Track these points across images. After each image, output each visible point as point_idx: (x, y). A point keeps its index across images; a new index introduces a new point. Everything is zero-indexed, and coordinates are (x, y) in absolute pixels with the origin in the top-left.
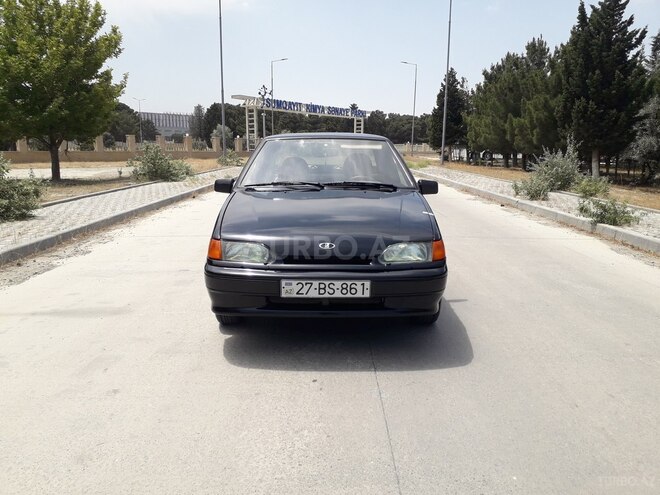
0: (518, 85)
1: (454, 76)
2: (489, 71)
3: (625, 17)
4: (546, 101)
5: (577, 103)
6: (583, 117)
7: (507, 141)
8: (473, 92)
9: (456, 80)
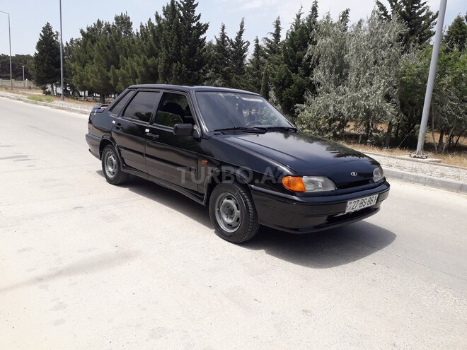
0: (114, 45)
1: (50, 29)
2: (86, 31)
3: (196, 14)
4: (145, 60)
5: (175, 65)
6: (179, 74)
7: (111, 84)
8: (67, 44)
9: (52, 33)
